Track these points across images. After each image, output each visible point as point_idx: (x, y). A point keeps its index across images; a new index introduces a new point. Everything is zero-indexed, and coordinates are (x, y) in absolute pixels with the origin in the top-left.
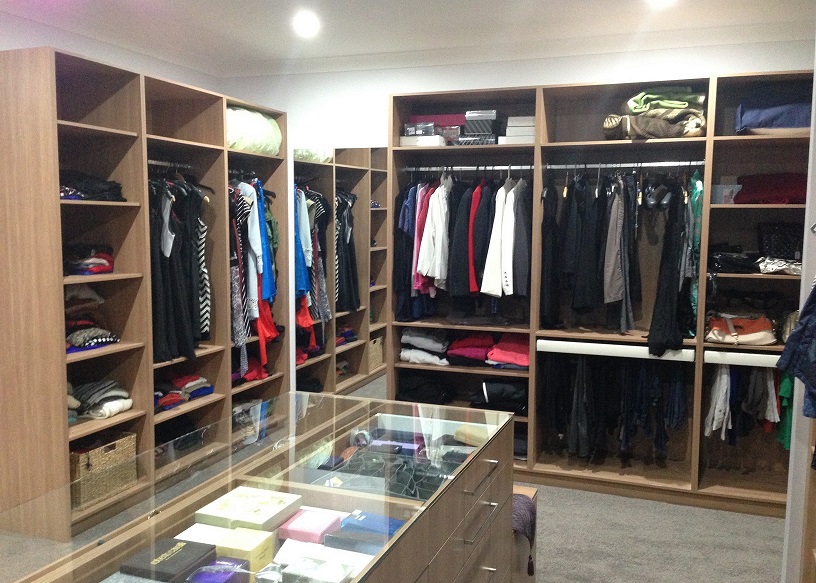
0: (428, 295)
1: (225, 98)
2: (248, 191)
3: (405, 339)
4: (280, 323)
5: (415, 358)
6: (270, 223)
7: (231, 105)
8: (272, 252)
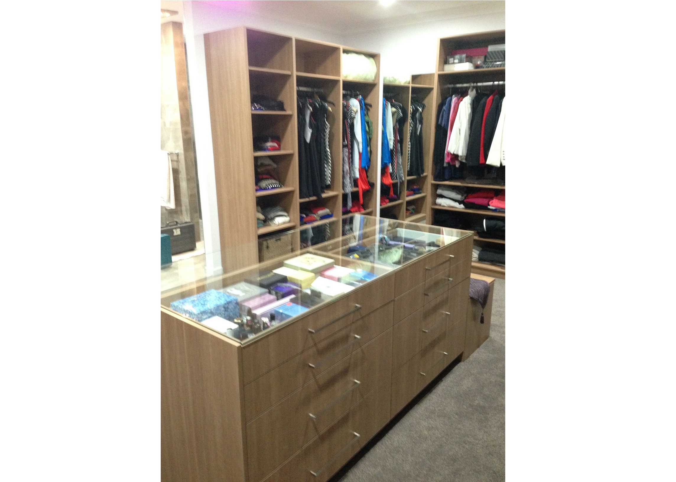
0: (455, 166)
1: (342, 47)
2: (355, 104)
3: (439, 191)
4: (371, 181)
5: (445, 203)
6: (368, 123)
7: (345, 51)
8: (368, 140)
